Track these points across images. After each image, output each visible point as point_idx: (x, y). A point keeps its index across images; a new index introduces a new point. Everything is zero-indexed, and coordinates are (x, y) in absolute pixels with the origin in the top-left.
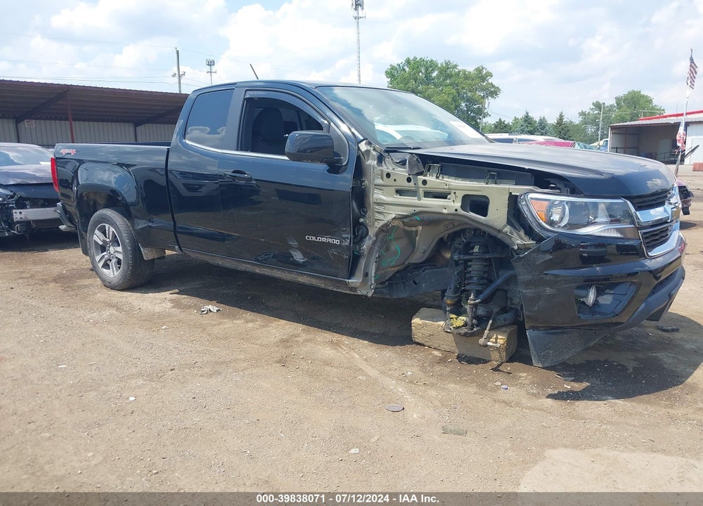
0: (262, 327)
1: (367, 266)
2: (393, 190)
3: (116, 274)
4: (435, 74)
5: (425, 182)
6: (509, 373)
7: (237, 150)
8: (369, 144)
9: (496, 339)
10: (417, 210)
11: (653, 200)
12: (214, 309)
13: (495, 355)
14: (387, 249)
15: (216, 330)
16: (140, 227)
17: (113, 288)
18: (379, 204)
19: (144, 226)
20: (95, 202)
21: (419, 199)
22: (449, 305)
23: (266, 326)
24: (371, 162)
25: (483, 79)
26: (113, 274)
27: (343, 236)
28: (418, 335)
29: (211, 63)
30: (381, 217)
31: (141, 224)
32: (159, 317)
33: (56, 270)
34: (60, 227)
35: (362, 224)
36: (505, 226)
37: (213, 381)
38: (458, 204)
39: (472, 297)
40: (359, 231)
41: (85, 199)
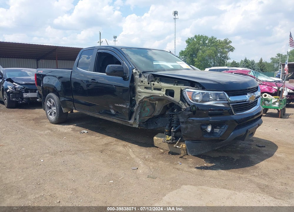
0: (101, 139)
1: (136, 116)
2: (144, 87)
3: (54, 118)
4: (207, 42)
5: (154, 84)
6: (185, 159)
7: (94, 72)
8: (137, 70)
9: (183, 145)
10: (152, 95)
11: (241, 93)
12: (86, 131)
13: (182, 152)
14: (144, 110)
15: (83, 139)
16: (62, 100)
17: (52, 123)
18: (139, 92)
19: (63, 100)
20: (49, 90)
21: (152, 91)
22: (167, 132)
23: (103, 138)
24: (137, 77)
25: (228, 43)
26: (53, 118)
27: (127, 104)
28: (156, 144)
29: (115, 37)
30: (140, 97)
31: (62, 99)
32: (65, 134)
33: (35, 116)
34: (37, 100)
35: (134, 100)
36: (180, 101)
37: (73, 156)
38: (164, 93)
39: (172, 129)
40: (132, 103)
41: (45, 89)
